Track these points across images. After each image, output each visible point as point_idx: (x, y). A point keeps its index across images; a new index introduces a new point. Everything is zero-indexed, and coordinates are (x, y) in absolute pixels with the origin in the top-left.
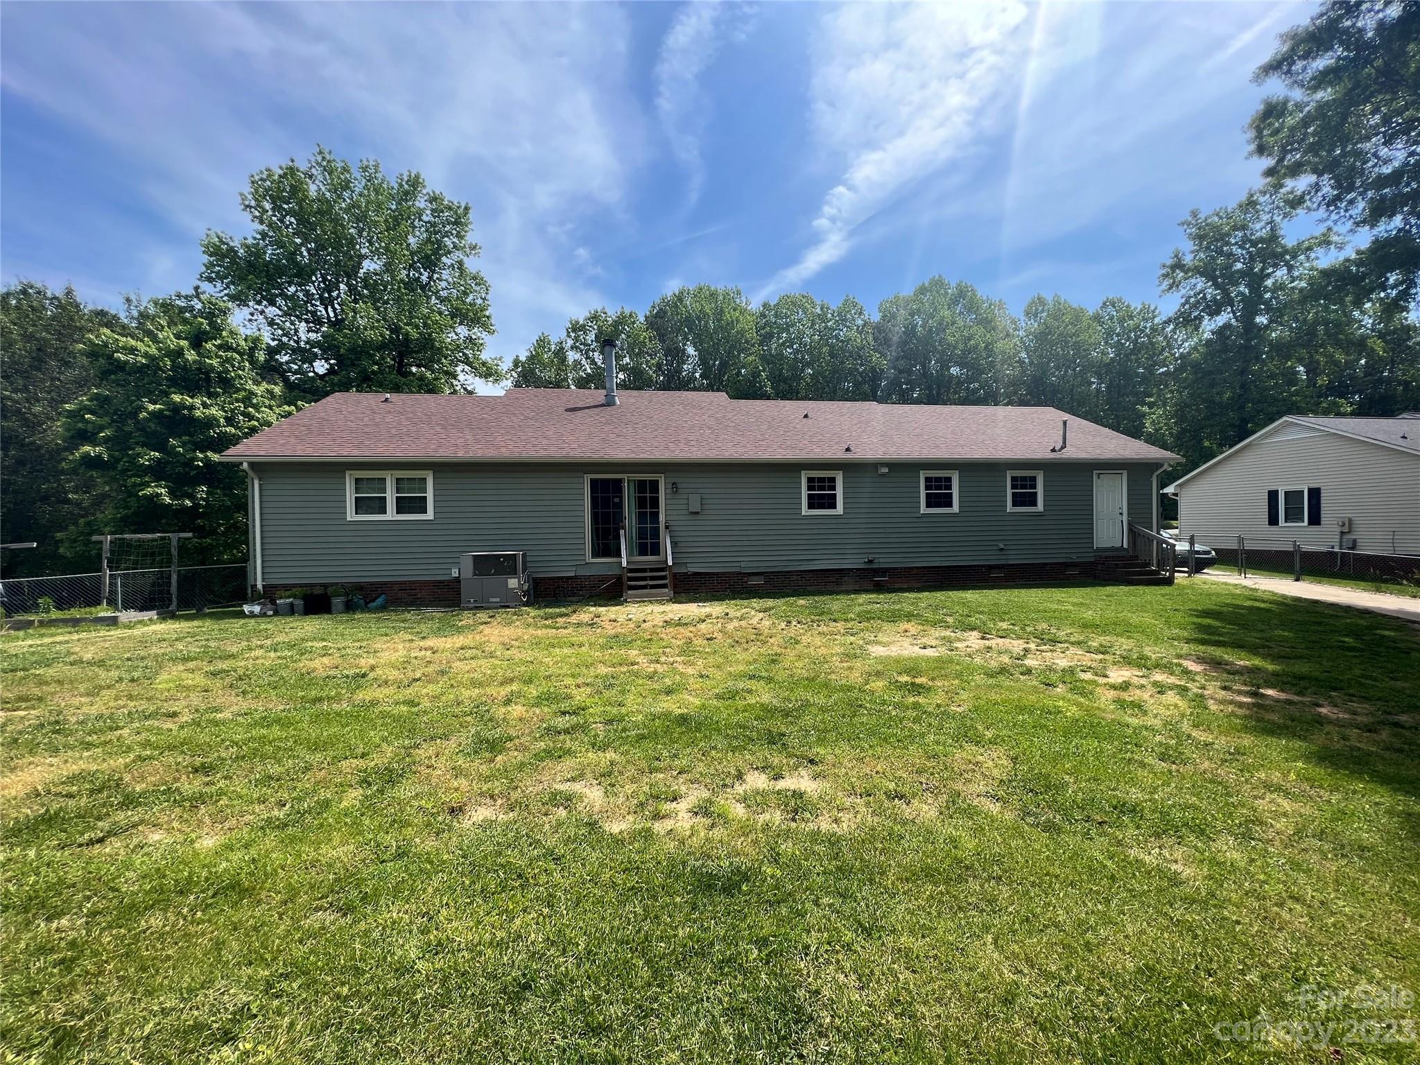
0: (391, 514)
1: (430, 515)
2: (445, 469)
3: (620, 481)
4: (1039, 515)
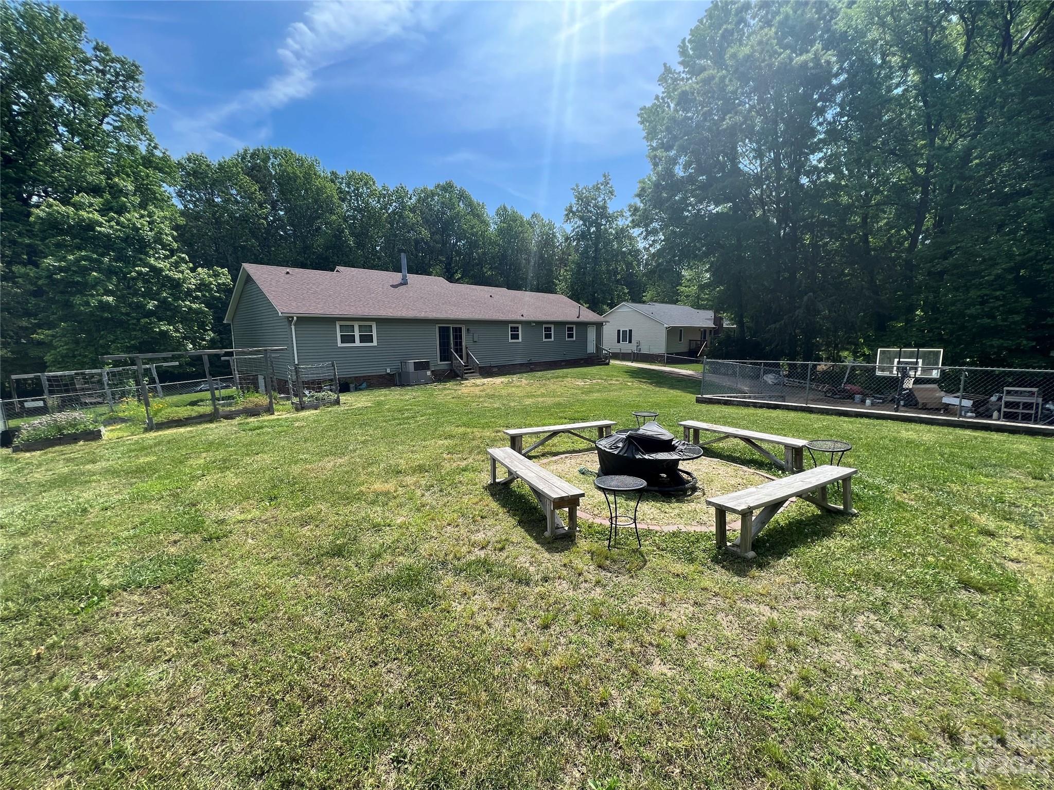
0: (358, 343)
1: (375, 343)
2: (382, 322)
3: (449, 327)
4: (574, 341)
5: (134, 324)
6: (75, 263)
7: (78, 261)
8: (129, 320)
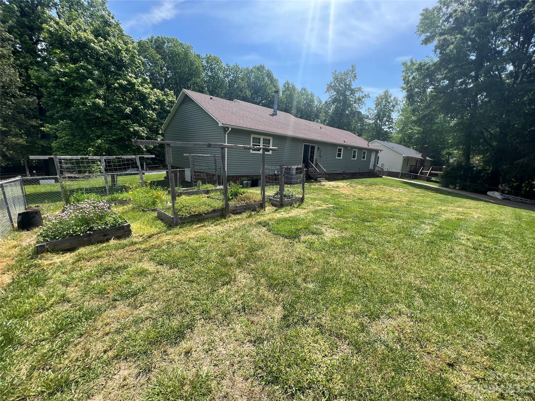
1: (270, 153)
3: (309, 145)
5: (115, 124)
6: (75, 71)
7: (78, 69)
8: (112, 121)
